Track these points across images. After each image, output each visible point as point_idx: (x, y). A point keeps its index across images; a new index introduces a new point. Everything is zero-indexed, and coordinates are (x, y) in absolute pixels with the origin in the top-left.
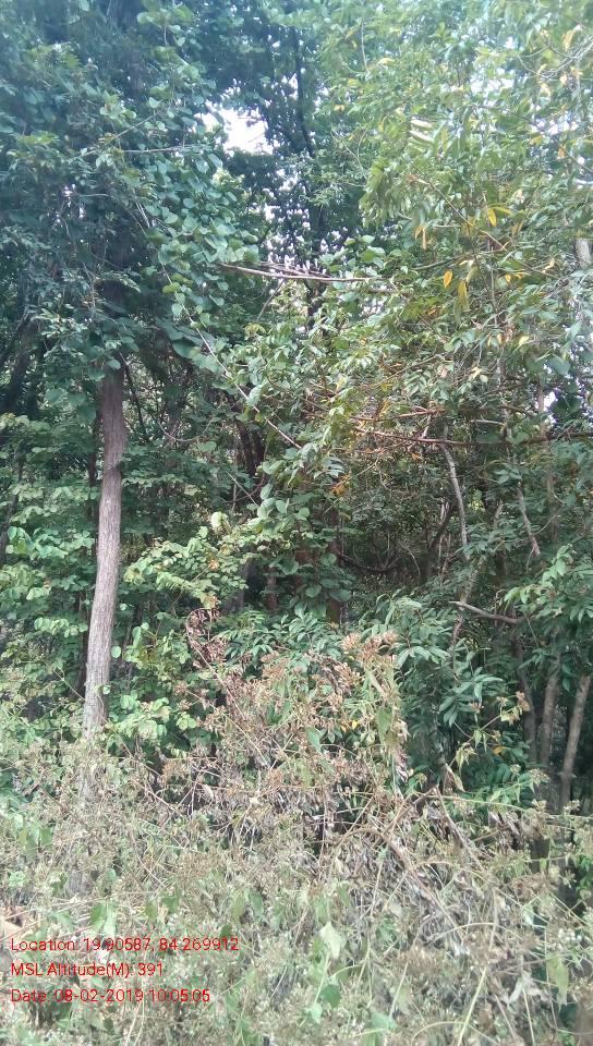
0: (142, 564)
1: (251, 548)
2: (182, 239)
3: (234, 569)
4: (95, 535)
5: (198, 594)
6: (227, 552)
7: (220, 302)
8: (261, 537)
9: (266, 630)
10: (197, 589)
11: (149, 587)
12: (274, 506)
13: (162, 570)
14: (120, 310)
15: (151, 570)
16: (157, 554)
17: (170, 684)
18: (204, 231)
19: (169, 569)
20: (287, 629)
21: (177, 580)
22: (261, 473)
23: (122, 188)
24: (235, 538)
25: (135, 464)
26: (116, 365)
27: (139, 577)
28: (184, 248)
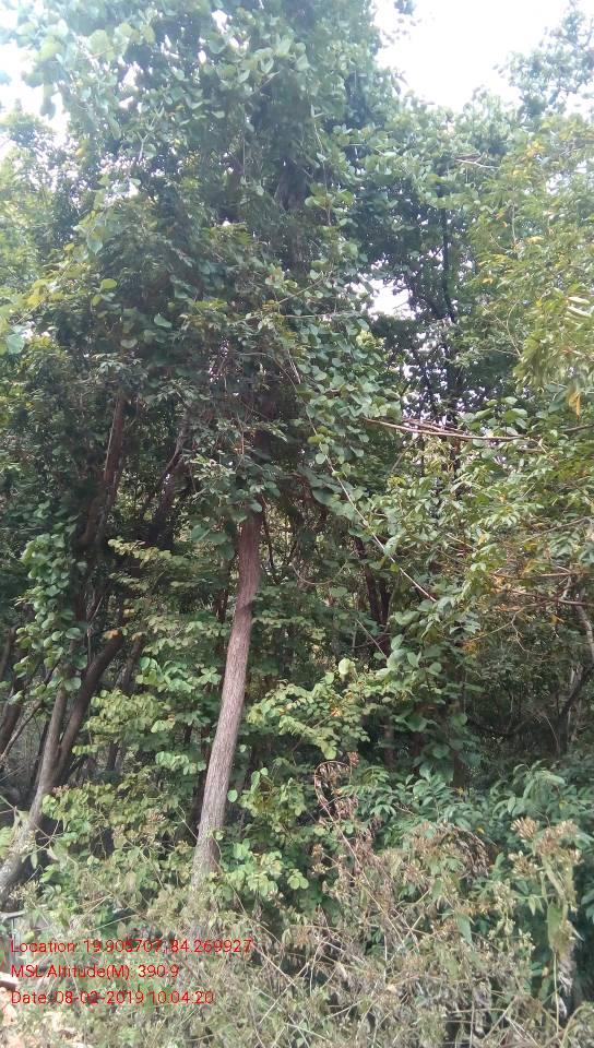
0: (266, 705)
1: (376, 698)
2: (330, 395)
3: (357, 719)
4: (222, 672)
5: (319, 742)
6: (351, 701)
7: (360, 454)
8: (387, 688)
9: (390, 790)
10: (318, 736)
11: (270, 729)
12: (404, 658)
13: (284, 714)
14: (266, 457)
15: (274, 712)
16: (281, 696)
17: (283, 836)
18: (351, 388)
19: (292, 713)
20: (411, 790)
21: (299, 726)
22: (393, 622)
23: (278, 349)
24: (361, 687)
25: (267, 604)
26: (257, 507)
27: (262, 719)
28: (330, 403)
